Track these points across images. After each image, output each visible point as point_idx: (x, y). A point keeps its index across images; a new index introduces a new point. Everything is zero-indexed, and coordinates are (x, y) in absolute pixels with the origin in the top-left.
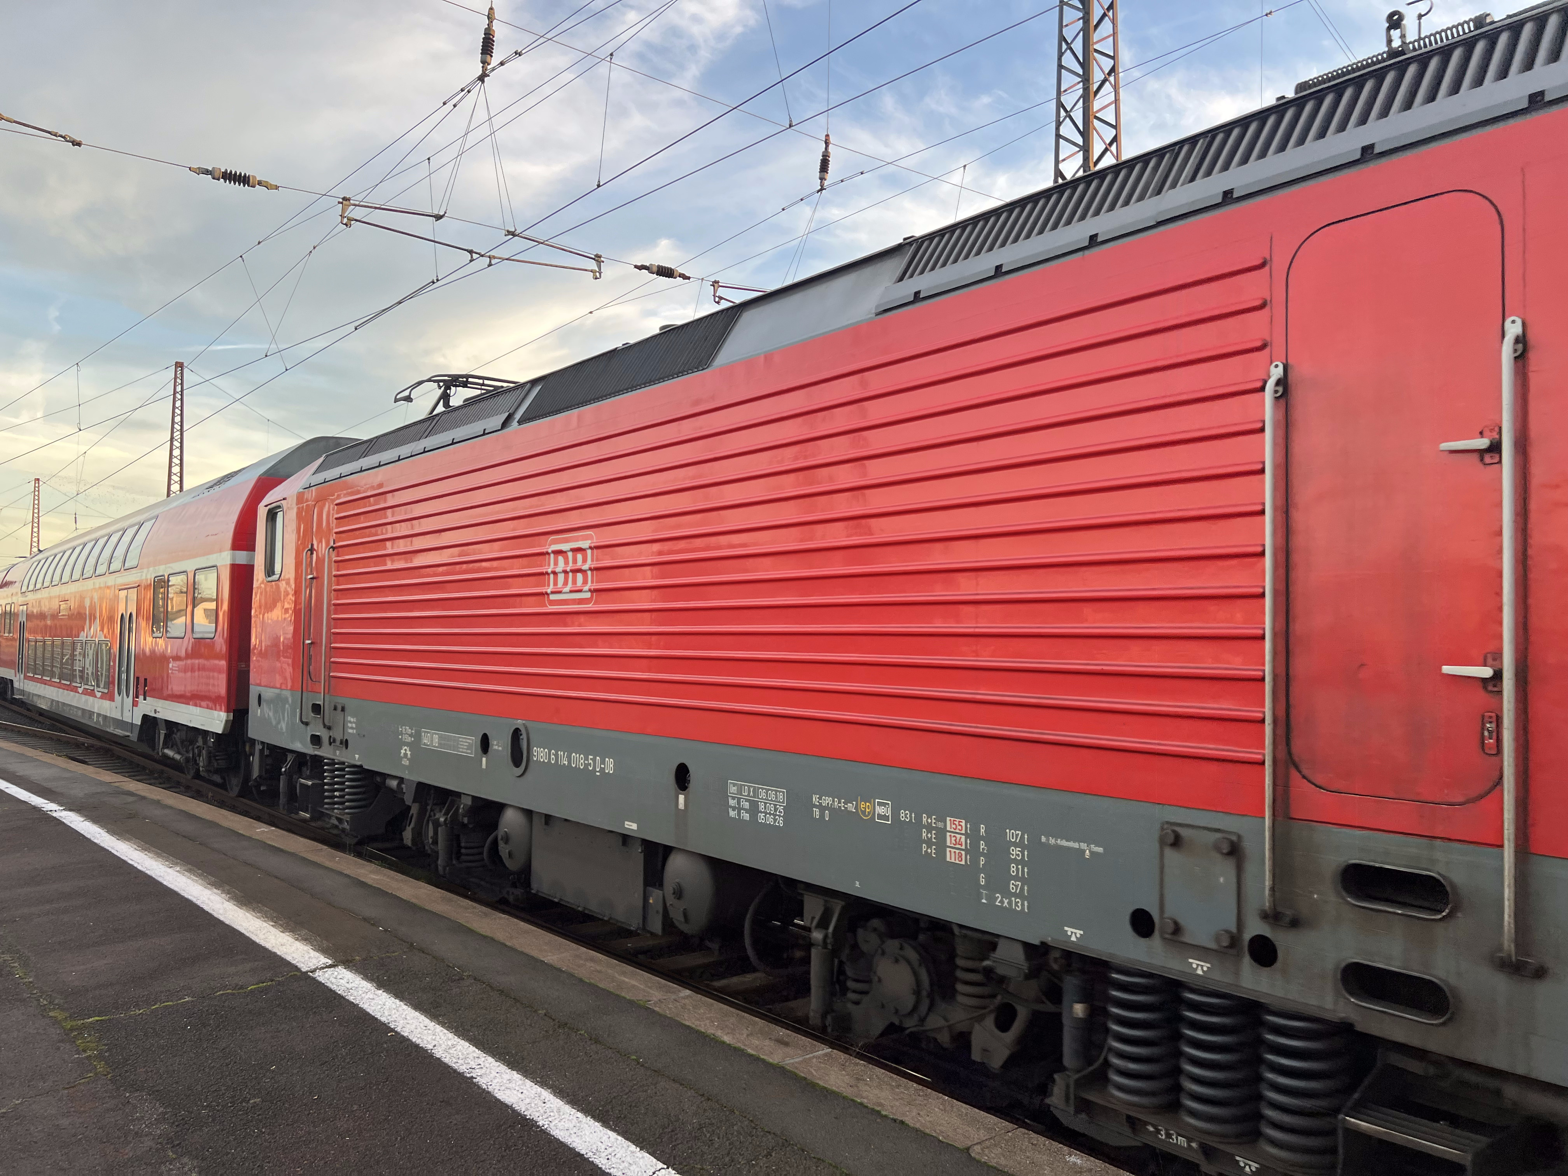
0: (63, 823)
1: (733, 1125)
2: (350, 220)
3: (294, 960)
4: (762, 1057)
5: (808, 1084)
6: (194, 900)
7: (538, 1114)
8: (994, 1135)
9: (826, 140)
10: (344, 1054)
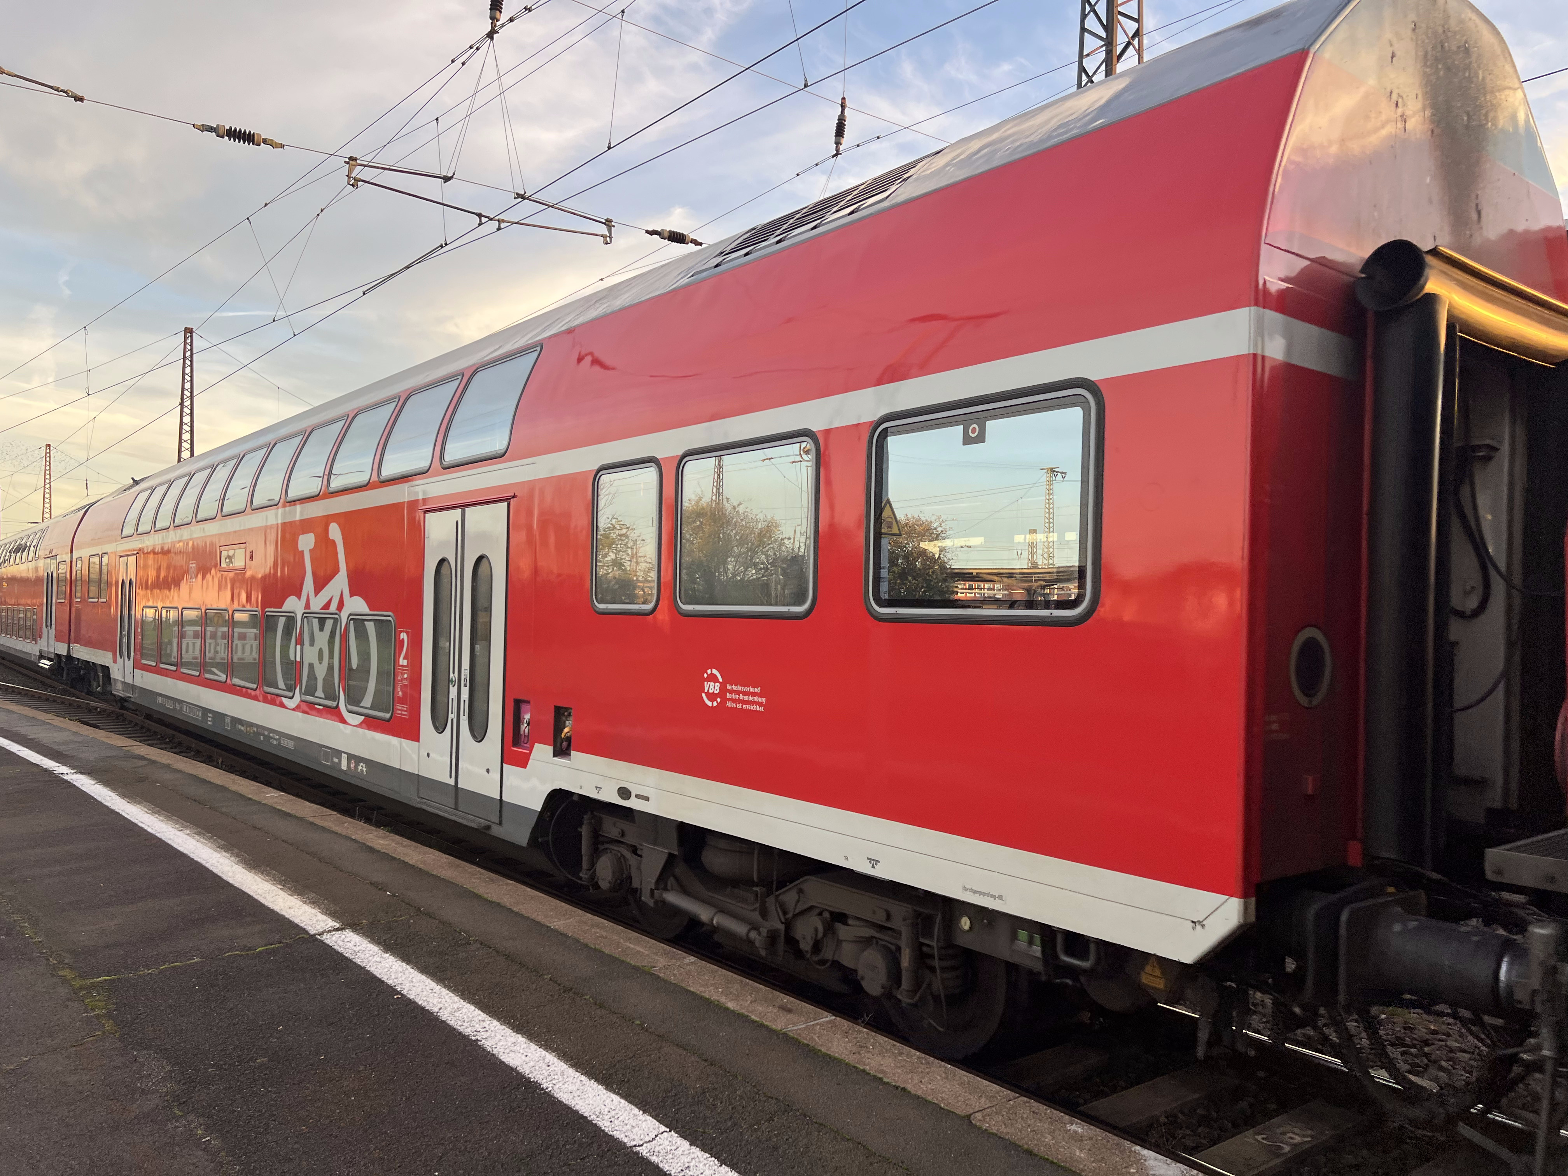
0: (75, 786)
1: (736, 1090)
2: (357, 180)
3: (303, 923)
4: (766, 1023)
5: (810, 1051)
6: (204, 863)
7: (542, 1077)
8: (995, 1103)
9: (842, 103)
10: (351, 1015)
